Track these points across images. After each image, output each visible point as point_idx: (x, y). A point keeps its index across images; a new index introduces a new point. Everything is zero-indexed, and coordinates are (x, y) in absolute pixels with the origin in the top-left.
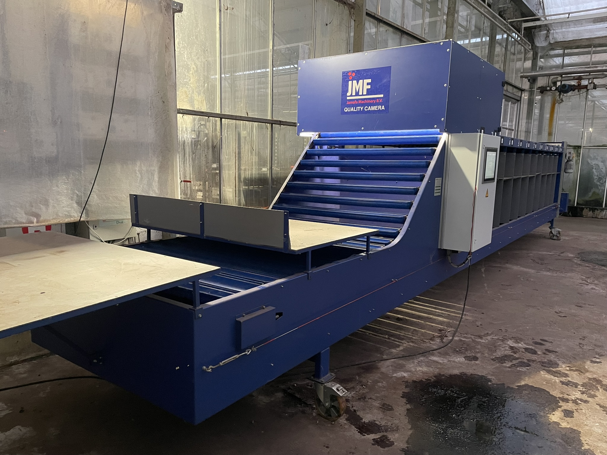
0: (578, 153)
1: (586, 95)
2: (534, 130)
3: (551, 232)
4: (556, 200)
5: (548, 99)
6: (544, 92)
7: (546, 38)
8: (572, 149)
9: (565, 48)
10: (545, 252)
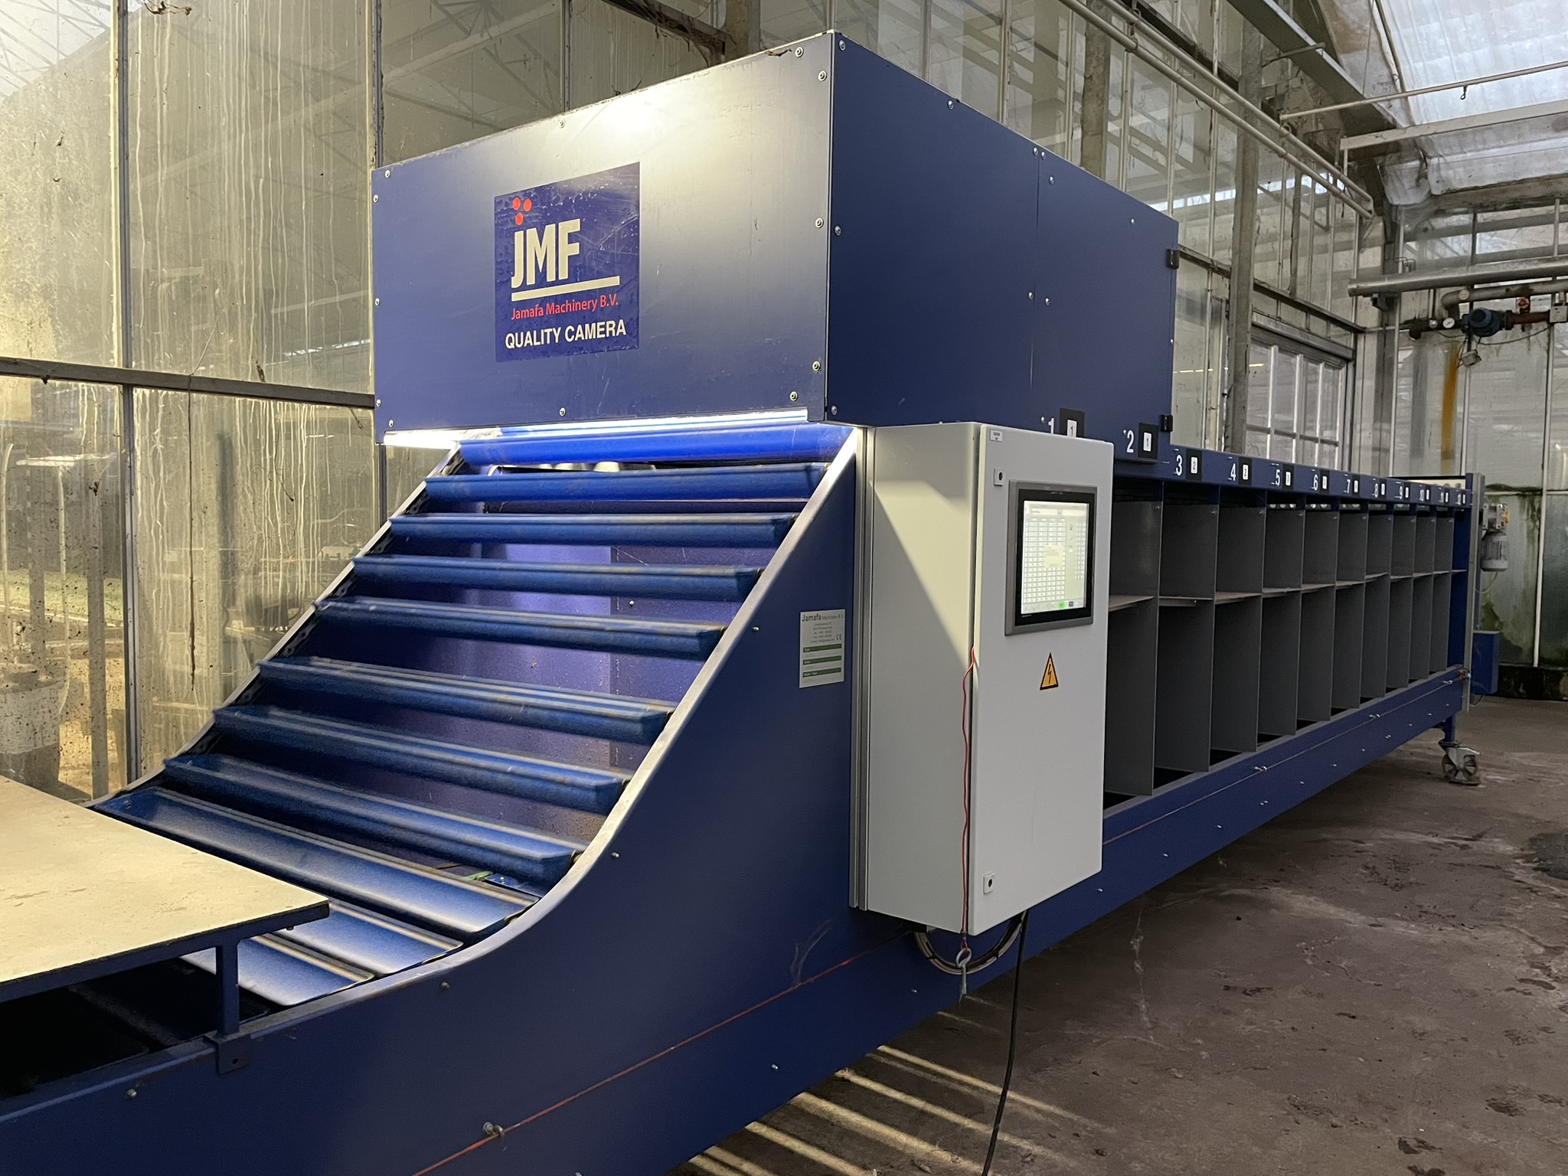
0: (1533, 509)
1: (1546, 340)
2: (1399, 442)
3: (1447, 759)
4: (1455, 656)
5: (1437, 355)
6: (1423, 334)
7: (1418, 180)
8: (1516, 498)
9: (1476, 208)
10: (1420, 836)
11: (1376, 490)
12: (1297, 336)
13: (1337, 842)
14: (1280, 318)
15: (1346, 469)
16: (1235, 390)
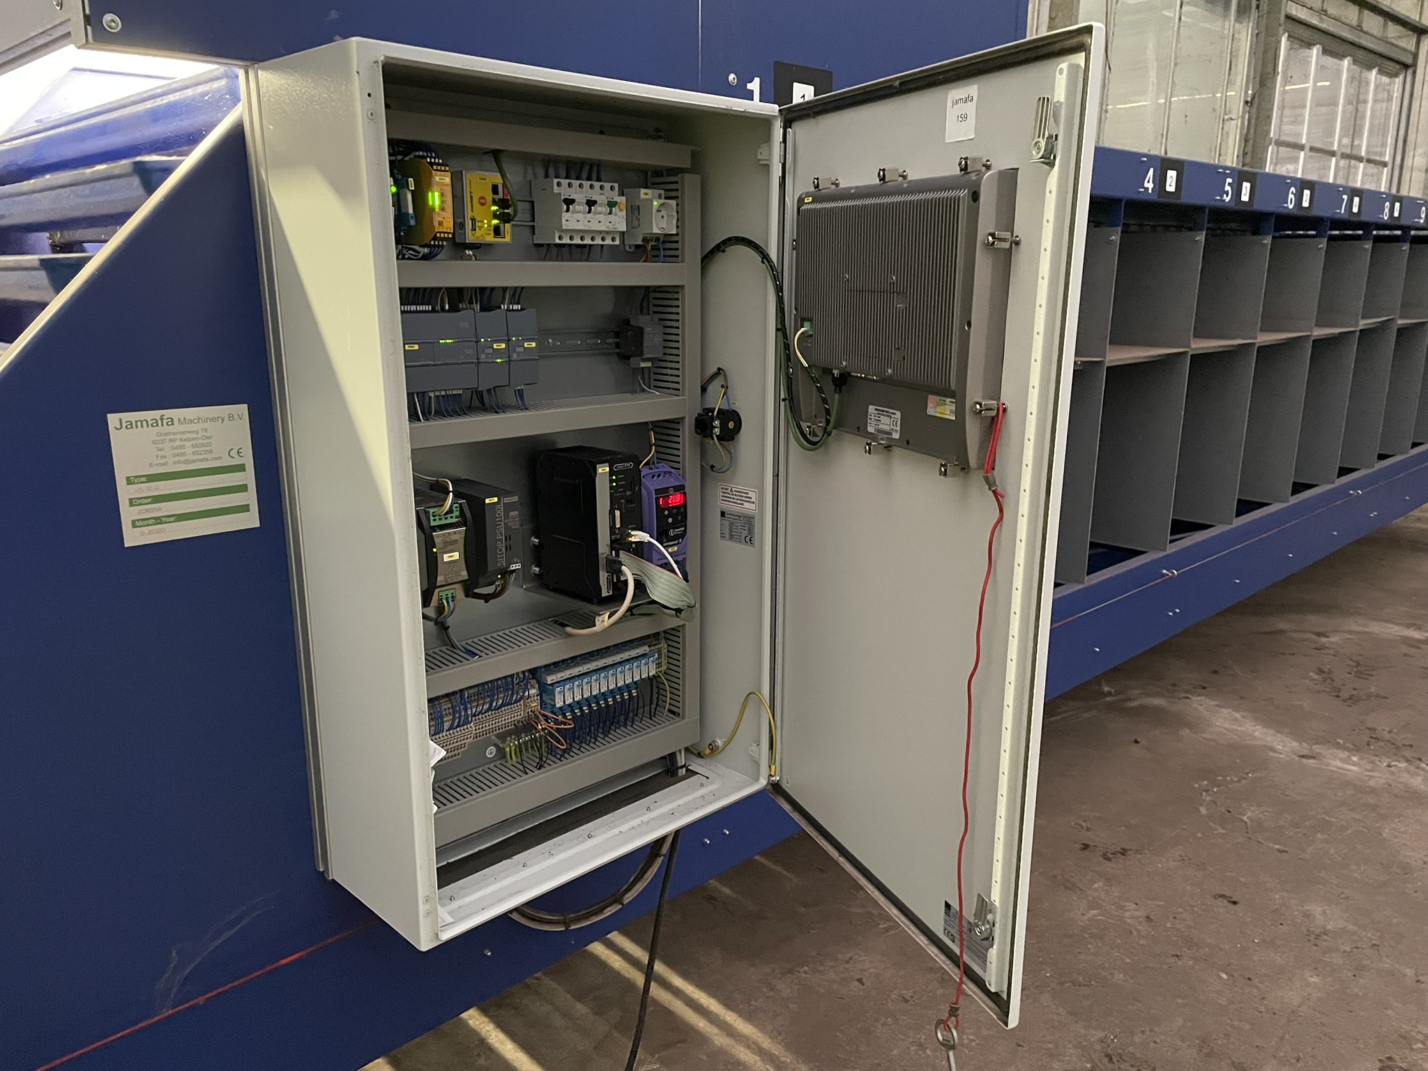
10: (1397, 628)
11: (1387, 210)
12: (1346, 34)
13: (1295, 635)
14: (1326, 11)
15: (1394, 191)
16: (1260, 96)
